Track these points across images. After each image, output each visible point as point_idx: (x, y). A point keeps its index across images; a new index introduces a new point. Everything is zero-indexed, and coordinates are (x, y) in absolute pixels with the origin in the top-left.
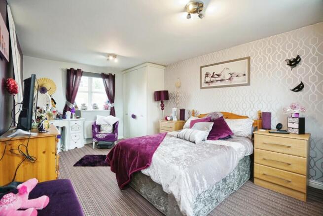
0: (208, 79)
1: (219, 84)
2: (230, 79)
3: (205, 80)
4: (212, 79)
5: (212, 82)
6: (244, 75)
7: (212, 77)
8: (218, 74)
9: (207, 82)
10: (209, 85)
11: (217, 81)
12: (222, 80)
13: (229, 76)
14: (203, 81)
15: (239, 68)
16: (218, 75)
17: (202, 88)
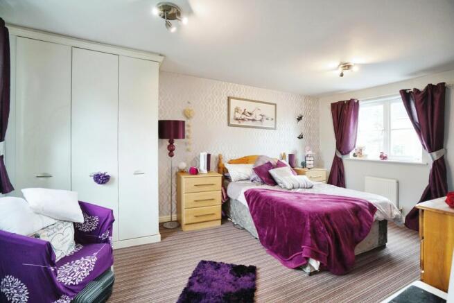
0: (238, 116)
1: (250, 123)
2: (261, 120)
3: (235, 116)
4: (243, 117)
5: (243, 120)
6: (272, 119)
7: (243, 114)
8: (250, 112)
9: (237, 119)
10: (240, 123)
11: (249, 120)
12: (253, 120)
13: (260, 118)
14: (232, 116)
15: (268, 111)
16: (250, 114)
17: (229, 124)
